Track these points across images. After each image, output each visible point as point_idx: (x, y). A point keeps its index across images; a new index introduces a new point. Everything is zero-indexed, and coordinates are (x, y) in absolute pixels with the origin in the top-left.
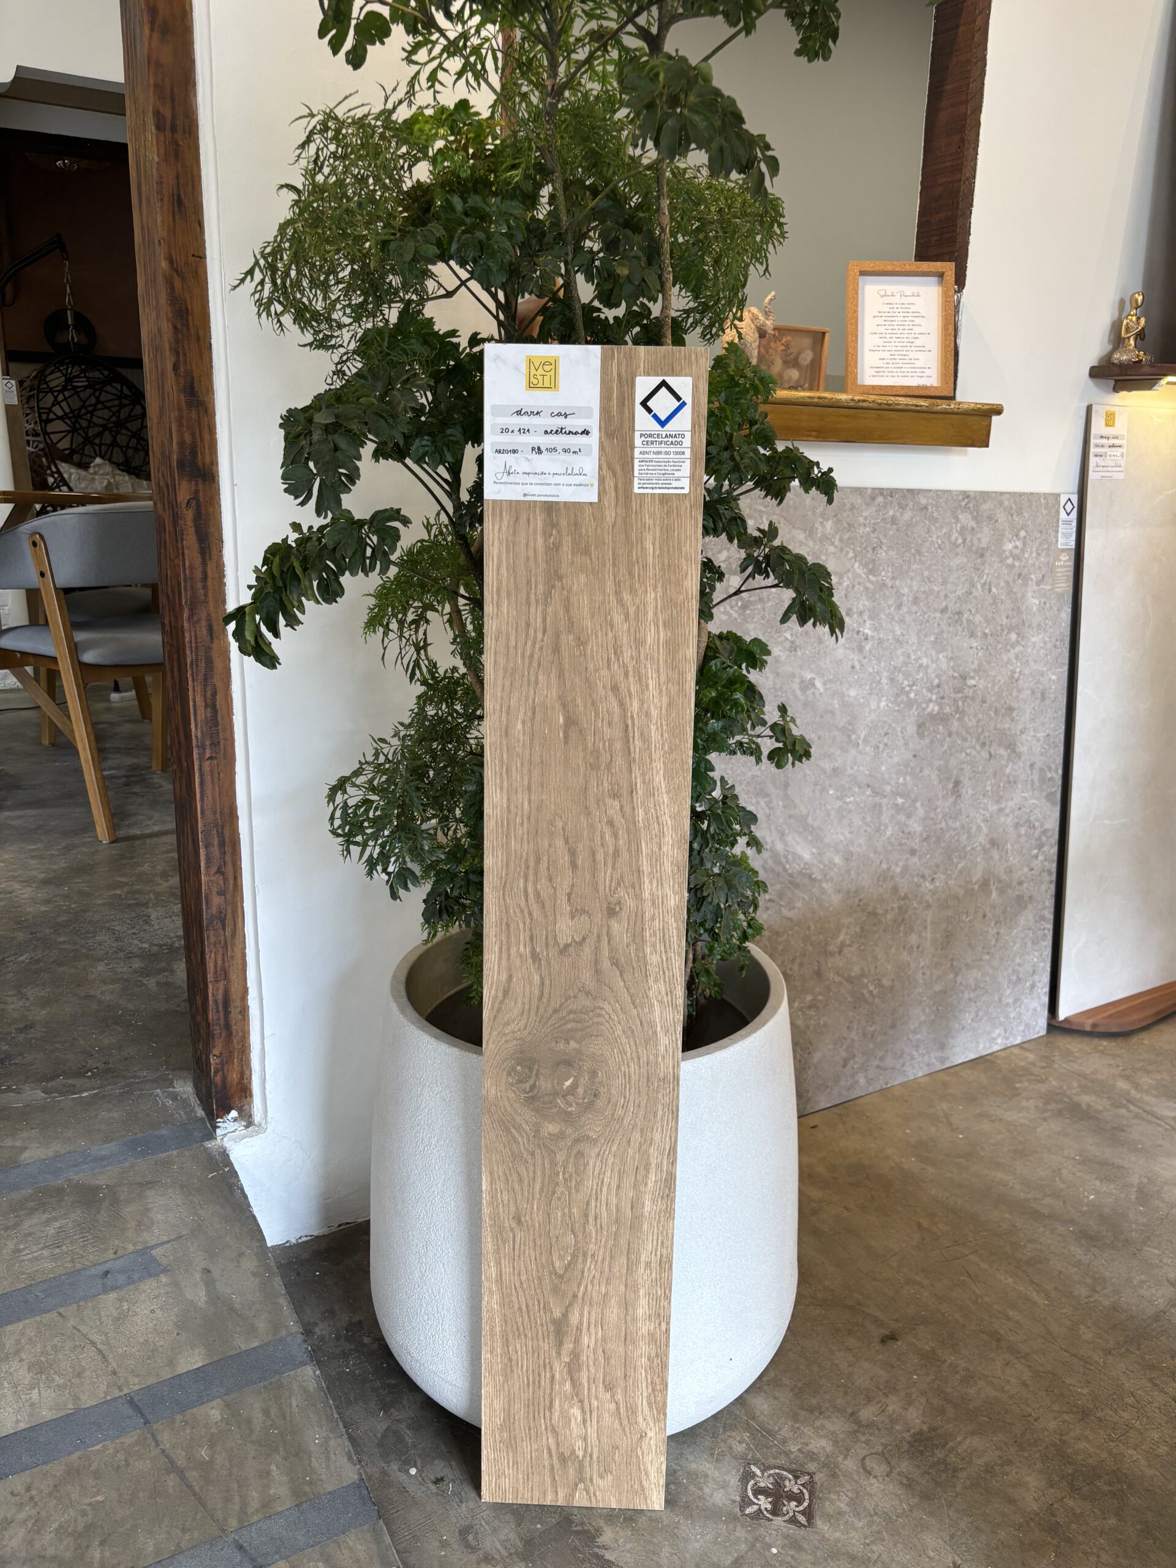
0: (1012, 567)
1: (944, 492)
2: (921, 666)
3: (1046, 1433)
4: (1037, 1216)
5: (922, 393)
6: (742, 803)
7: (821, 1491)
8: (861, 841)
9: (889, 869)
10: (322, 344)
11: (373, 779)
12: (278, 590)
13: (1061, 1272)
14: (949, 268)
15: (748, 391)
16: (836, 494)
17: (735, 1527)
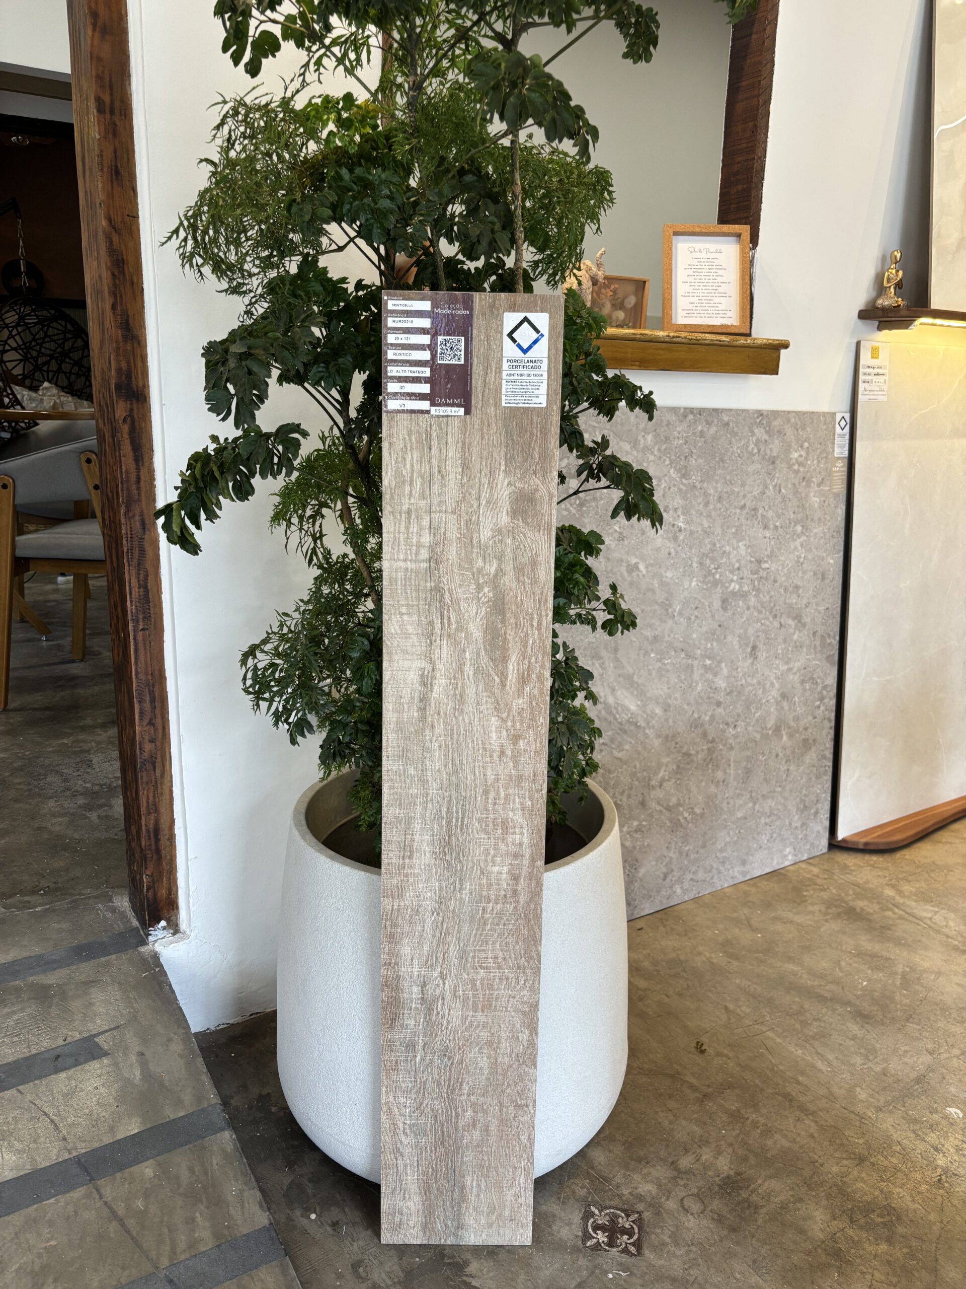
0: (797, 472)
1: (743, 411)
2: (724, 552)
3: (830, 1176)
4: (821, 999)
5: (724, 331)
6: (580, 663)
7: (648, 1227)
8: (677, 695)
9: (699, 718)
10: (235, 290)
11: (278, 646)
12: (199, 490)
13: (841, 1045)
14: (745, 229)
15: (584, 328)
16: (655, 413)
17: (578, 1257)
